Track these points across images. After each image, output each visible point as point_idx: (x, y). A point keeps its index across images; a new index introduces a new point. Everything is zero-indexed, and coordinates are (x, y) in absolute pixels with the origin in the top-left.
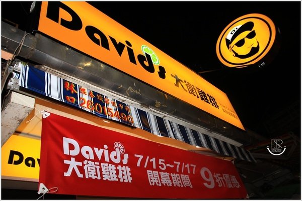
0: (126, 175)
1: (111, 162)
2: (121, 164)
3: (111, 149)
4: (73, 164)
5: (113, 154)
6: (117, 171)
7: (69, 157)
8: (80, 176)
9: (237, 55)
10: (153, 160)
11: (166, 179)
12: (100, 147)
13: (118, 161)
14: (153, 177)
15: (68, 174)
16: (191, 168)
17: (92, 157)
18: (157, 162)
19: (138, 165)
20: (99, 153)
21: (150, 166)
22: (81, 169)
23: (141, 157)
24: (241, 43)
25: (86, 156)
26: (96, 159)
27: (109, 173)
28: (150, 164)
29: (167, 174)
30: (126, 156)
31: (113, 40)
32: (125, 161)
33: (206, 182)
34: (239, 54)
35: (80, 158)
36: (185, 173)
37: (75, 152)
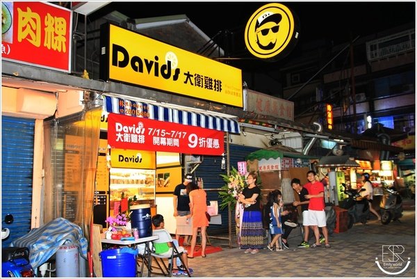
0: (142, 140)
1: (136, 133)
2: (140, 134)
3: (137, 126)
4: (119, 136)
5: (137, 129)
6: (138, 138)
7: (118, 133)
8: (122, 141)
9: (258, 42)
10: (158, 131)
11: (163, 142)
12: (132, 126)
13: (138, 133)
14: (156, 140)
15: (117, 140)
16: (182, 134)
17: (127, 131)
18: (160, 132)
19: (149, 134)
20: (131, 129)
21: (156, 135)
22: (123, 138)
23: (151, 129)
24: (265, 32)
25: (125, 131)
26: (129, 132)
27: (134, 139)
28: (156, 133)
29: (165, 139)
30: (144, 130)
31: (146, 61)
32: (143, 132)
33: (190, 143)
34: (260, 43)
35: (122, 132)
36: (177, 137)
37: (120, 130)
